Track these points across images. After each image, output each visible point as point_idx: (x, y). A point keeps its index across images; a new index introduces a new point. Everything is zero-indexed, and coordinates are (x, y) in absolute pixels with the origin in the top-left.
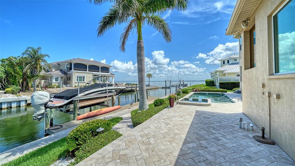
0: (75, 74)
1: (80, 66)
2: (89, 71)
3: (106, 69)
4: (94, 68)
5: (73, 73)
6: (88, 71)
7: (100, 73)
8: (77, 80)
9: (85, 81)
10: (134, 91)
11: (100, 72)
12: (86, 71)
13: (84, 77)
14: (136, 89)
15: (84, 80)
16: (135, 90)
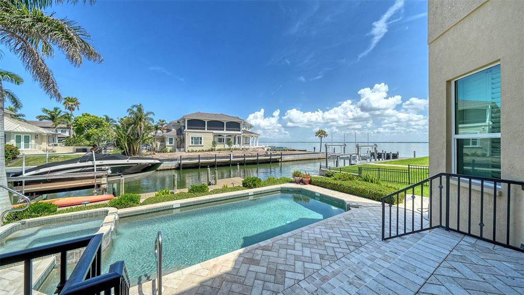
0: (189, 135)
1: (196, 124)
2: (208, 129)
3: (234, 125)
4: (215, 124)
5: (187, 133)
6: (206, 130)
7: (225, 132)
8: (192, 142)
9: (203, 144)
10: (278, 162)
11: (225, 130)
12: (204, 129)
13: (201, 138)
14: (281, 158)
15: (201, 143)
16: (280, 161)
